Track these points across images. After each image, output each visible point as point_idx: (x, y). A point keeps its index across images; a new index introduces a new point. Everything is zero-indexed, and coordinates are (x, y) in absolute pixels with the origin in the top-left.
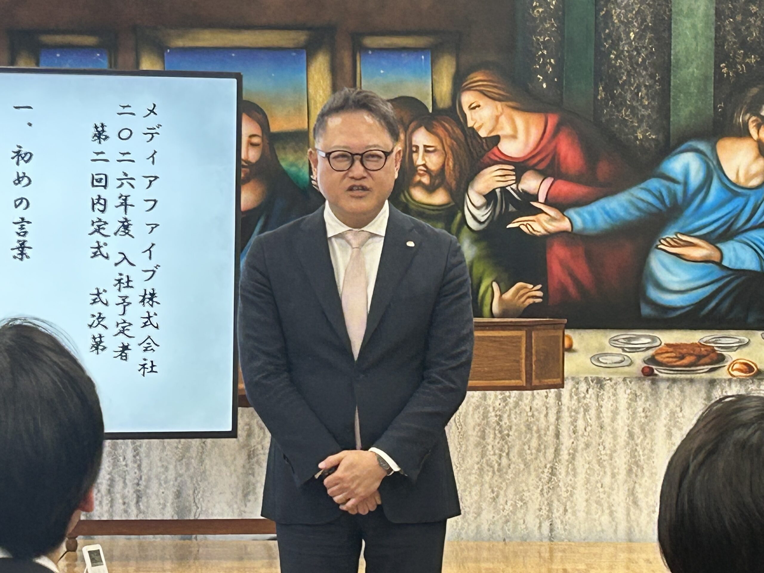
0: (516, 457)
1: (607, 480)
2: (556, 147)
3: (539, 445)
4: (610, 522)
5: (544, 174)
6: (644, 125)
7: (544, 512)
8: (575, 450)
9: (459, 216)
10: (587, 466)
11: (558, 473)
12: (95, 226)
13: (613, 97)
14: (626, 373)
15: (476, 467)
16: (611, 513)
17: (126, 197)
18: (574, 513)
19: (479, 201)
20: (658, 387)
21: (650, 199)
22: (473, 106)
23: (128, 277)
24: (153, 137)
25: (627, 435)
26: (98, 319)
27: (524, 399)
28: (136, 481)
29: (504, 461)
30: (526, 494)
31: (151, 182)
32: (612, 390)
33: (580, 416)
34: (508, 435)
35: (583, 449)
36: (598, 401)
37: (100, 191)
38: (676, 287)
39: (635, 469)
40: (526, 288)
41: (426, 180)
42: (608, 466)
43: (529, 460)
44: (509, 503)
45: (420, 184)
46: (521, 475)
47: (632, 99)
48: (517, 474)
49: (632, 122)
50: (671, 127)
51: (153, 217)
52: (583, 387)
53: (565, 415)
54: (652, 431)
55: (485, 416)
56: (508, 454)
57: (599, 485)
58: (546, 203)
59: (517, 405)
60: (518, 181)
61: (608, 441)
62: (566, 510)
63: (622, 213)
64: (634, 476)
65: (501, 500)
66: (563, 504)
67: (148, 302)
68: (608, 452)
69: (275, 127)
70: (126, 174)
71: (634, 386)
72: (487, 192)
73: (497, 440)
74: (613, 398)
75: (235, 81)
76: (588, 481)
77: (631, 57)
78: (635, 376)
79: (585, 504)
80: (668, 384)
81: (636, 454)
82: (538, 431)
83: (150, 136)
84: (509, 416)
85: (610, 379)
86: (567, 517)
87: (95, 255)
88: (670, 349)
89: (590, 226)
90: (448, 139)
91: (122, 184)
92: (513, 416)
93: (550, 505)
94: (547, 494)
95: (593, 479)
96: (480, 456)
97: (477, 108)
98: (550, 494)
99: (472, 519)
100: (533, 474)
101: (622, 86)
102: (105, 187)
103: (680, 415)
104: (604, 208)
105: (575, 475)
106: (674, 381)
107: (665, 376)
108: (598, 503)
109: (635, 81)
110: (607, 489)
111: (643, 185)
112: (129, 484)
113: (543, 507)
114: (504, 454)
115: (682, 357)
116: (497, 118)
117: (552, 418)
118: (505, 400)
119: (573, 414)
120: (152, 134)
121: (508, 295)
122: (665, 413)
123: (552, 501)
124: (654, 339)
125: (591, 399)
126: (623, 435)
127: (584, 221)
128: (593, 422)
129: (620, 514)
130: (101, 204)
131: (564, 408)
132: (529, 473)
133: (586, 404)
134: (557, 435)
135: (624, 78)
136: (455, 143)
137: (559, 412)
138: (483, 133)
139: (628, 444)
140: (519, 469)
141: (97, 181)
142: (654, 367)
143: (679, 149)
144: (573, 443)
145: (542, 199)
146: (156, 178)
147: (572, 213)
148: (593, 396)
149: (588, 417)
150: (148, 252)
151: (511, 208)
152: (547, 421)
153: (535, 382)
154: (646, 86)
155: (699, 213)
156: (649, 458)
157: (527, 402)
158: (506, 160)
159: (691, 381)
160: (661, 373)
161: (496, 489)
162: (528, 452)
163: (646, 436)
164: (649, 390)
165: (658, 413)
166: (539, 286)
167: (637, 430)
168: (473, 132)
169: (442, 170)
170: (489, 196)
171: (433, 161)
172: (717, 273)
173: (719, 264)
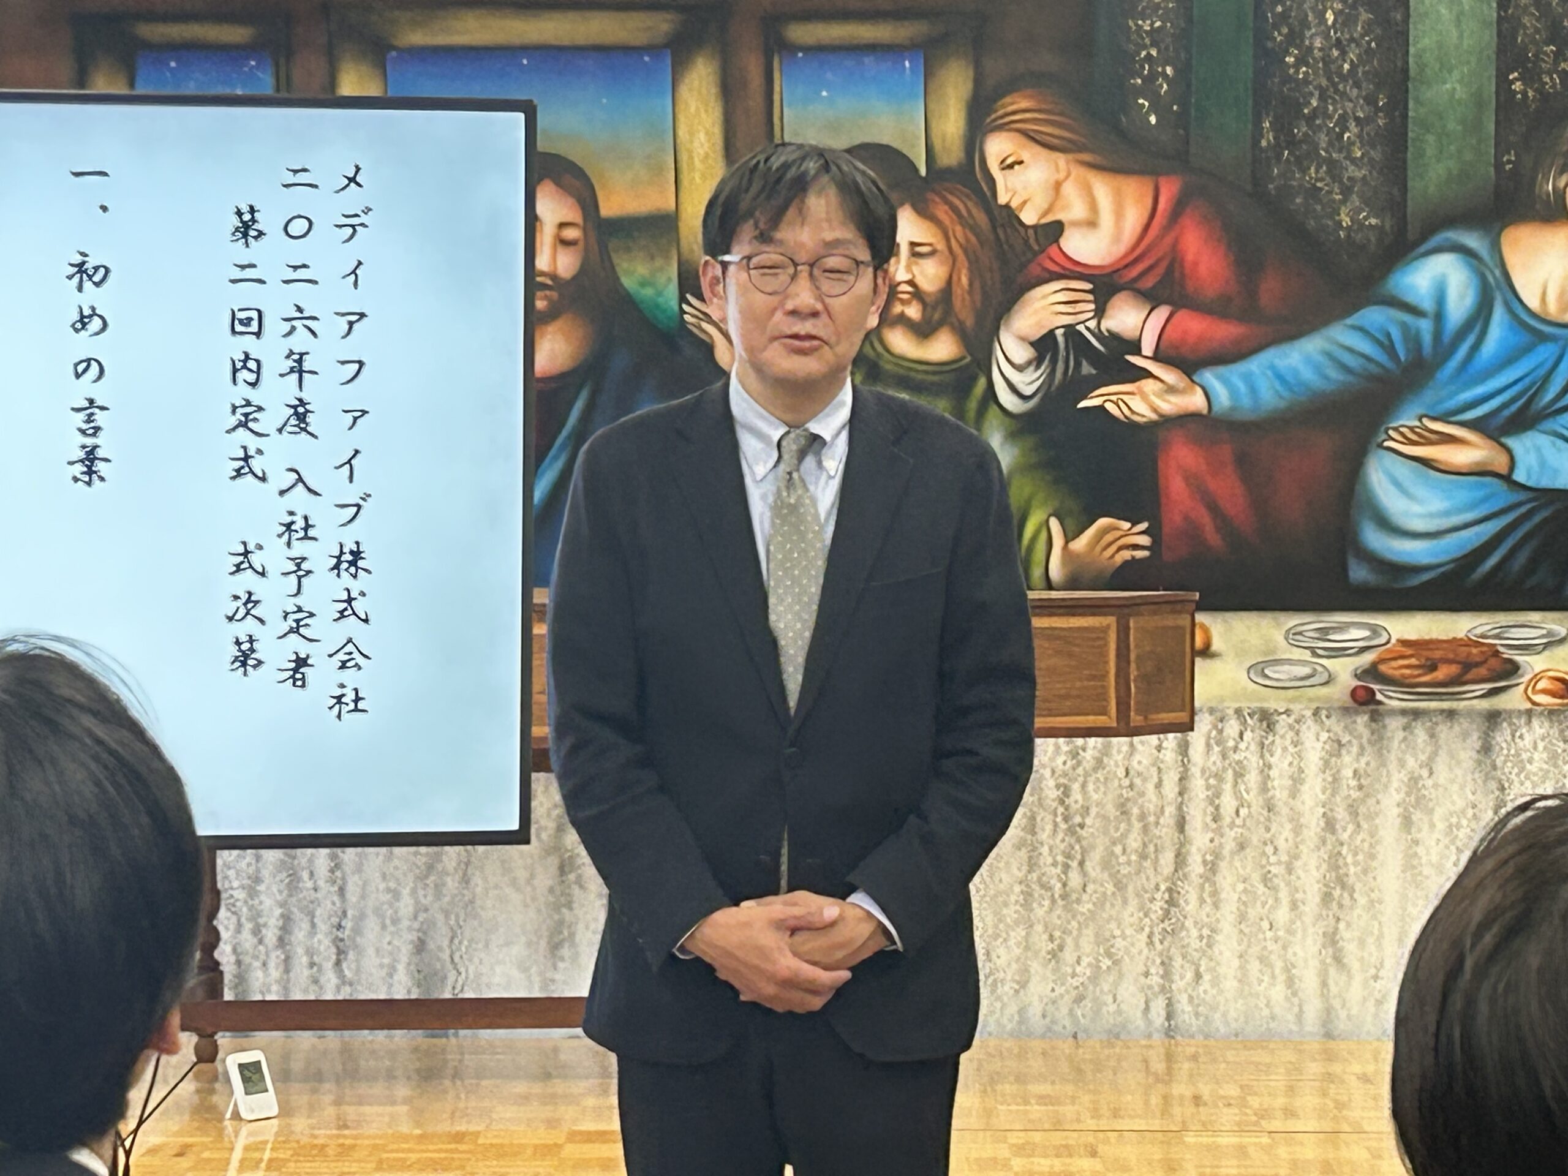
0: (1098, 869)
1: (1282, 915)
2: (1176, 242)
3: (1145, 845)
4: (1287, 999)
5: (1152, 299)
6: (1355, 200)
7: (1155, 980)
8: (1217, 855)
9: (982, 382)
10: (1240, 887)
11: (1181, 902)
12: (238, 416)
13: (1292, 143)
14: (1318, 699)
15: (1017, 889)
16: (1290, 982)
17: (302, 355)
18: (1215, 982)
19: (1021, 353)
20: (1384, 727)
21: (1365, 346)
22: (1009, 161)
23: (306, 518)
24: (355, 231)
25: (1322, 824)
26: (245, 604)
27: (1114, 752)
28: (335, 920)
29: (1075, 879)
30: (1119, 943)
31: (351, 324)
32: (1291, 734)
33: (1228, 787)
34: (1082, 826)
35: (1233, 853)
36: (1262, 756)
37: (249, 343)
38: (1418, 525)
39: (1337, 893)
40: (1118, 529)
41: (913, 312)
42: (1282, 885)
43: (1124, 876)
44: (1085, 961)
45: (902, 320)
46: (1108, 905)
47: (1330, 144)
48: (1100, 904)
49: (1330, 192)
50: (1409, 203)
51: (355, 396)
52: (1232, 728)
53: (1198, 786)
54: (1370, 817)
56: (1081, 864)
57: (1265, 925)
58: (1156, 358)
59: (1099, 764)
60: (1100, 313)
61: (1284, 834)
62: (1198, 976)
63: (1308, 375)
64: (1334, 905)
65: (1069, 955)
66: (1193, 963)
67: (346, 570)
68: (1284, 858)
69: (609, 208)
70: (299, 309)
71: (1336, 724)
72: (1037, 334)
73: (1061, 835)
74: (1291, 749)
75: (521, 117)
76: (1242, 917)
77: (1327, 61)
78: (1336, 705)
79: (1236, 963)
80: (1402, 721)
81: (1341, 862)
82: (1142, 817)
83: (350, 230)
84: (1084, 786)
85: (1288, 712)
86: (1201, 989)
87: (239, 473)
88: (1410, 652)
89: (1246, 402)
90: (958, 228)
91: (293, 328)
92: (1091, 787)
93: (1166, 964)
94: (1162, 943)
95: (1252, 913)
96: (1025, 868)
97: (1016, 167)
98: (1166, 943)
99: (1012, 992)
100: (1133, 902)
101: (1310, 119)
102: (258, 334)
103: (1429, 783)
104: (1272, 367)
105: (1216, 906)
106: (1416, 714)
107: (1395, 704)
108: (1262, 959)
109: (1335, 110)
110: (1281, 933)
111: (1349, 321)
112: (323, 927)
113: (1153, 971)
114: (1074, 864)
115: (1433, 668)
116: (1058, 186)
117: (1170, 789)
118: (1074, 754)
119: (1212, 781)
120: (353, 226)
121: (1080, 544)
122: (1398, 778)
123: (1170, 959)
124: (1375, 630)
125: (1249, 753)
126: (1313, 823)
127: (1233, 392)
128: (1252, 797)
129: (1309, 981)
130: (250, 370)
131: (1195, 771)
132: (1125, 902)
133: (1239, 762)
134: (1181, 824)
135: (1314, 103)
136: (973, 239)
137: (1184, 778)
138: (1029, 217)
139: (1324, 842)
140: (1104, 893)
141: (241, 322)
142: (1375, 687)
143: (1423, 249)
144: (1212, 841)
145: (1148, 348)
146: (362, 315)
147: (1209, 377)
148: (1253, 747)
149: (1242, 788)
150: (348, 466)
151: (1087, 369)
152: (1161, 796)
153: (1136, 719)
154: (1357, 119)
155: (1466, 374)
156: (1365, 872)
157: (1120, 757)
158: (1072, 270)
159: (1451, 714)
160: (1391, 699)
161: (1057, 934)
162: (1122, 859)
163: (1359, 826)
164: (1366, 733)
165: (1384, 779)
166: (1144, 526)
167: (1341, 814)
168: (1009, 214)
169: (947, 291)
170: (1041, 344)
171: (930, 276)
172: (1503, 497)
173: (1507, 478)
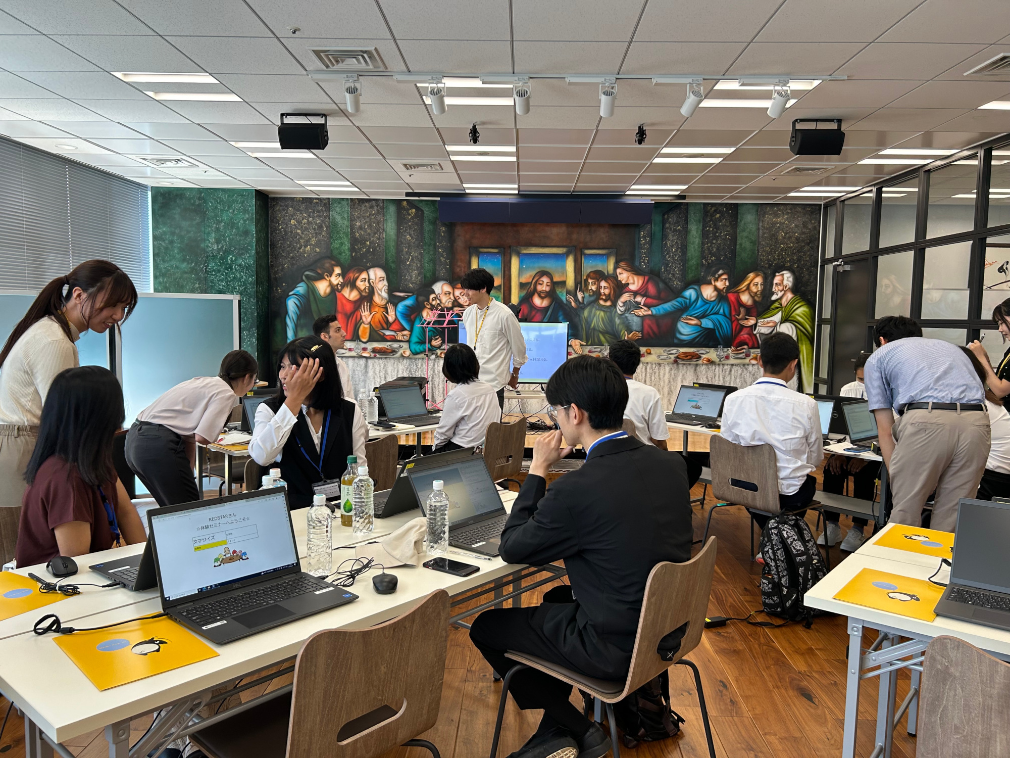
2: (647, 287)
5: (643, 296)
6: (677, 280)
9: (615, 309)
13: (667, 270)
14: (668, 361)
19: (621, 304)
20: (679, 366)
21: (678, 304)
22: (620, 273)
32: (664, 367)
36: (659, 371)
38: (685, 333)
40: (637, 333)
41: (604, 297)
45: (602, 299)
47: (673, 271)
49: (673, 279)
50: (686, 281)
52: (654, 366)
53: (648, 375)
54: (676, 380)
58: (644, 305)
60: (634, 298)
61: (662, 384)
63: (669, 309)
69: (555, 280)
71: (671, 366)
72: (624, 301)
74: (664, 369)
77: (673, 257)
78: (671, 362)
80: (682, 365)
85: (663, 364)
88: (683, 354)
89: (658, 313)
90: (612, 284)
97: (622, 274)
101: (670, 267)
103: (686, 374)
104: (663, 307)
106: (684, 364)
109: (674, 265)
111: (676, 300)
115: (687, 356)
116: (628, 277)
121: (630, 336)
122: (681, 375)
124: (678, 350)
125: (657, 370)
126: (667, 381)
127: (656, 311)
128: (657, 377)
133: (655, 372)
135: (671, 264)
136: (614, 286)
137: (646, 374)
138: (623, 282)
142: (678, 360)
143: (688, 288)
145: (642, 304)
147: (652, 309)
149: (655, 375)
151: (632, 307)
154: (678, 267)
155: (694, 309)
158: (631, 291)
159: (690, 364)
160: (680, 362)
164: (676, 367)
165: (679, 374)
166: (641, 333)
167: (671, 380)
168: (620, 281)
169: (610, 294)
170: (625, 303)
171: (607, 291)
172: (699, 329)
173: (700, 326)
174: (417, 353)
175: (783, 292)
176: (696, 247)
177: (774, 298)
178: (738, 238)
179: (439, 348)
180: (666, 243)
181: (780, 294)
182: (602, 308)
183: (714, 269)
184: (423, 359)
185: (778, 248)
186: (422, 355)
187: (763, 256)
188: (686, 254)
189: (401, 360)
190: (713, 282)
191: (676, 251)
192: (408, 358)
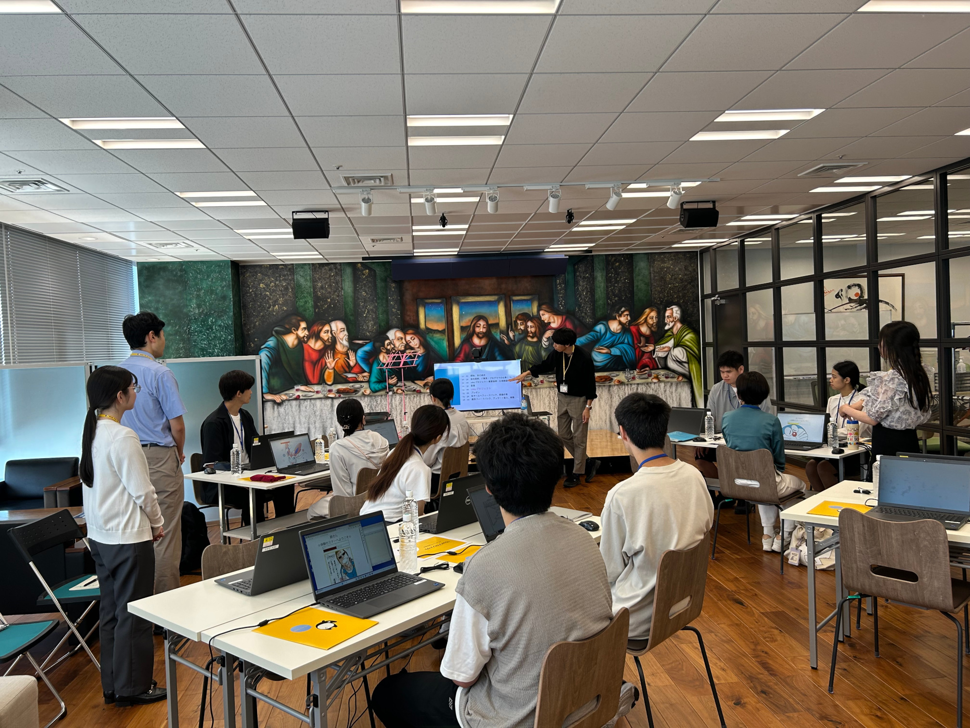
2: (565, 324)
6: (589, 318)
9: (541, 344)
13: (580, 310)
19: (545, 340)
21: (591, 337)
38: (599, 361)
41: (531, 335)
45: (530, 336)
47: (585, 311)
49: (585, 317)
55: (550, 398)
63: (584, 341)
69: (490, 322)
72: (547, 337)
77: (584, 299)
97: (544, 315)
101: (582, 307)
104: (579, 340)
106: (600, 386)
109: (586, 306)
111: (589, 334)
115: (602, 380)
116: (549, 317)
136: (538, 325)
138: (546, 322)
143: (598, 324)
154: (589, 307)
155: (604, 340)
158: (552, 329)
159: (604, 386)
168: (543, 321)
169: (535, 332)
170: (548, 339)
171: (533, 330)
172: (610, 356)
173: (610, 354)
174: (376, 391)
175: (673, 323)
176: (602, 290)
177: (667, 328)
178: (635, 281)
179: (395, 385)
180: (578, 288)
181: (671, 324)
182: (530, 344)
183: (618, 307)
184: (382, 396)
185: (667, 287)
186: (383, 393)
187: (656, 295)
188: (594, 296)
189: (363, 398)
190: (618, 318)
191: (586, 294)
192: (368, 396)
